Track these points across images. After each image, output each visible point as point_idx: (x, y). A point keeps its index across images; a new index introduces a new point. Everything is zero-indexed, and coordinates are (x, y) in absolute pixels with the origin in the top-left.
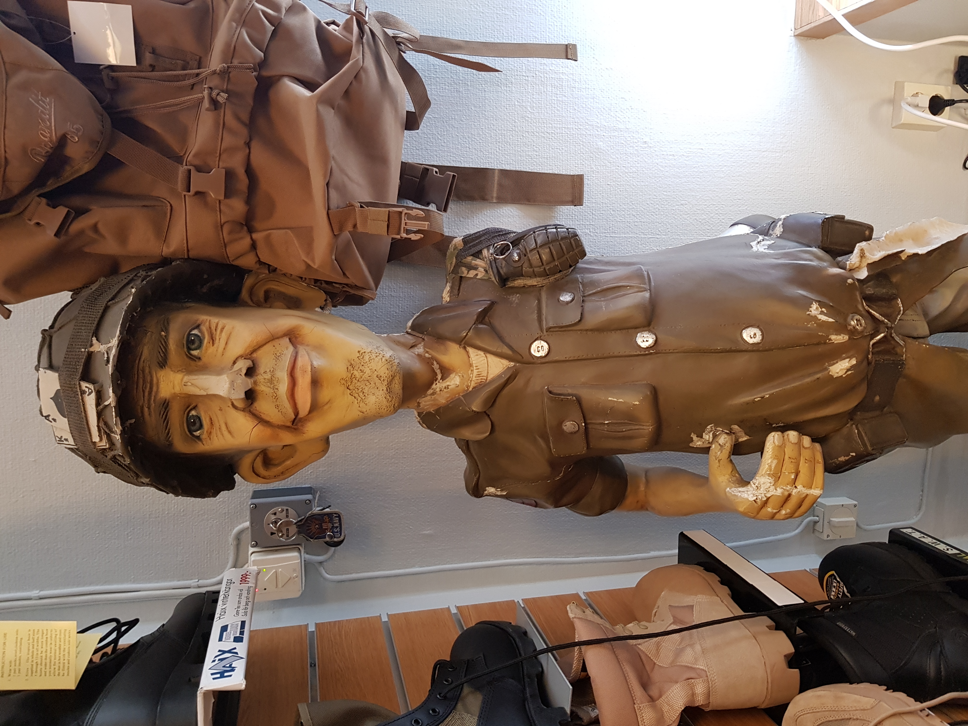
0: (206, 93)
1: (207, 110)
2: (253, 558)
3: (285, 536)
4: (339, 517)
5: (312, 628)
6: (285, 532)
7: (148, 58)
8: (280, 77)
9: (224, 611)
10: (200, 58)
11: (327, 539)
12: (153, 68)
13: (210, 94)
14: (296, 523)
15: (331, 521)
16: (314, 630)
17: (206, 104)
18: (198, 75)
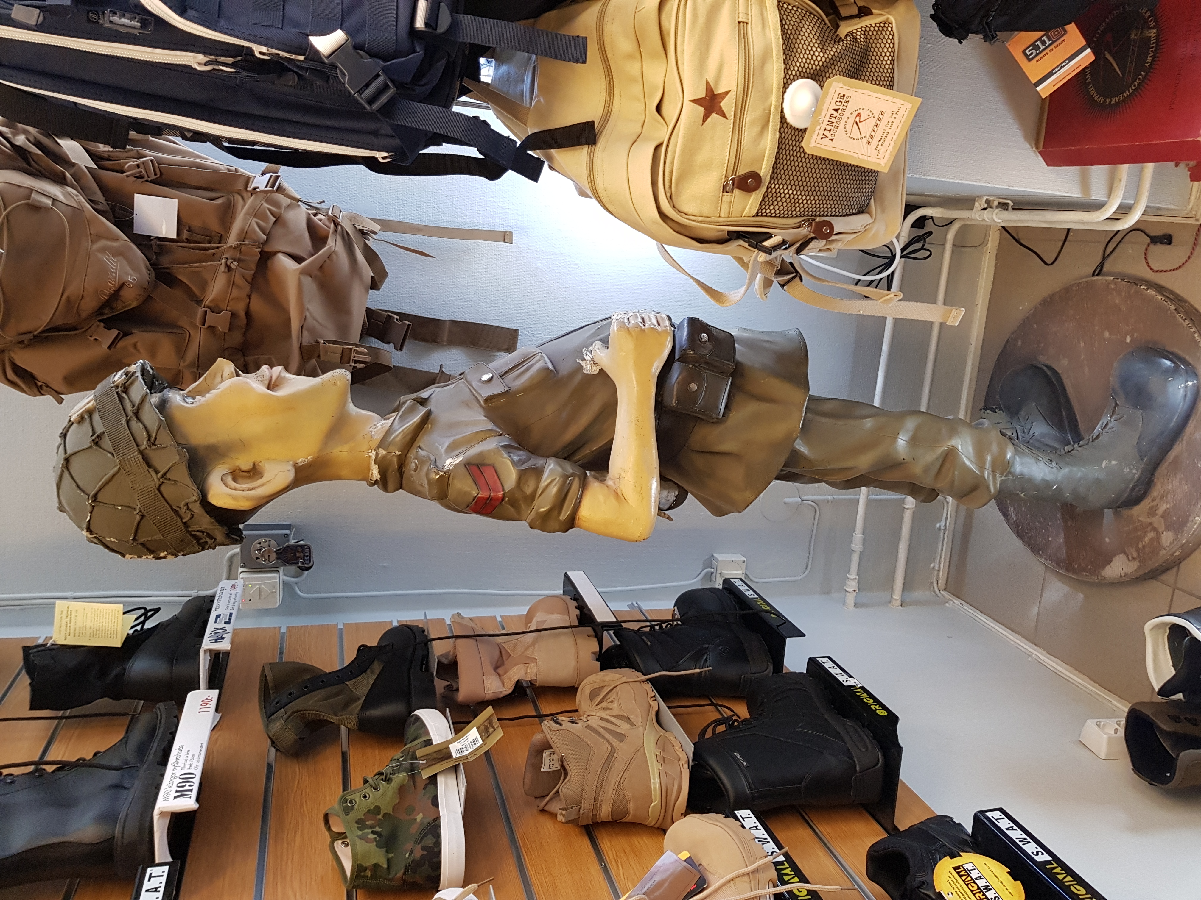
0: (223, 261)
1: (223, 272)
2: (242, 575)
3: (267, 561)
4: (309, 548)
5: (283, 630)
6: (267, 557)
7: (185, 234)
8: (275, 253)
9: (218, 606)
10: (222, 235)
11: (300, 565)
12: (188, 241)
13: (226, 262)
14: (275, 551)
15: (303, 551)
16: (285, 631)
17: (222, 268)
18: (218, 248)
